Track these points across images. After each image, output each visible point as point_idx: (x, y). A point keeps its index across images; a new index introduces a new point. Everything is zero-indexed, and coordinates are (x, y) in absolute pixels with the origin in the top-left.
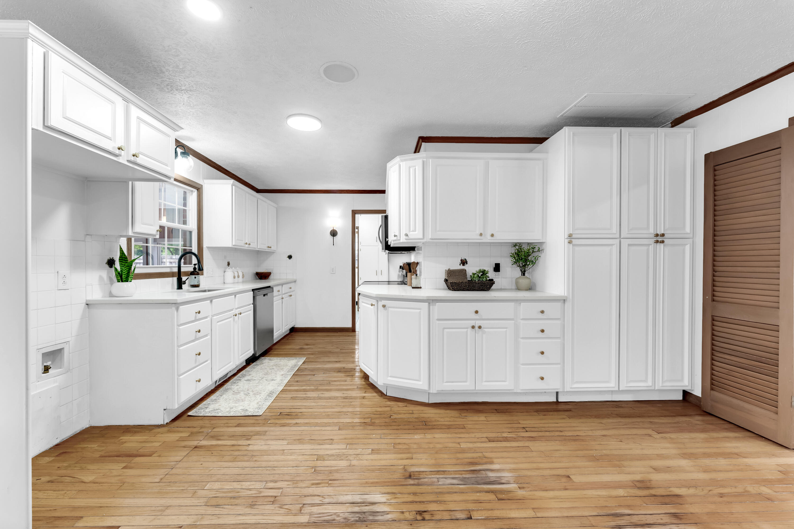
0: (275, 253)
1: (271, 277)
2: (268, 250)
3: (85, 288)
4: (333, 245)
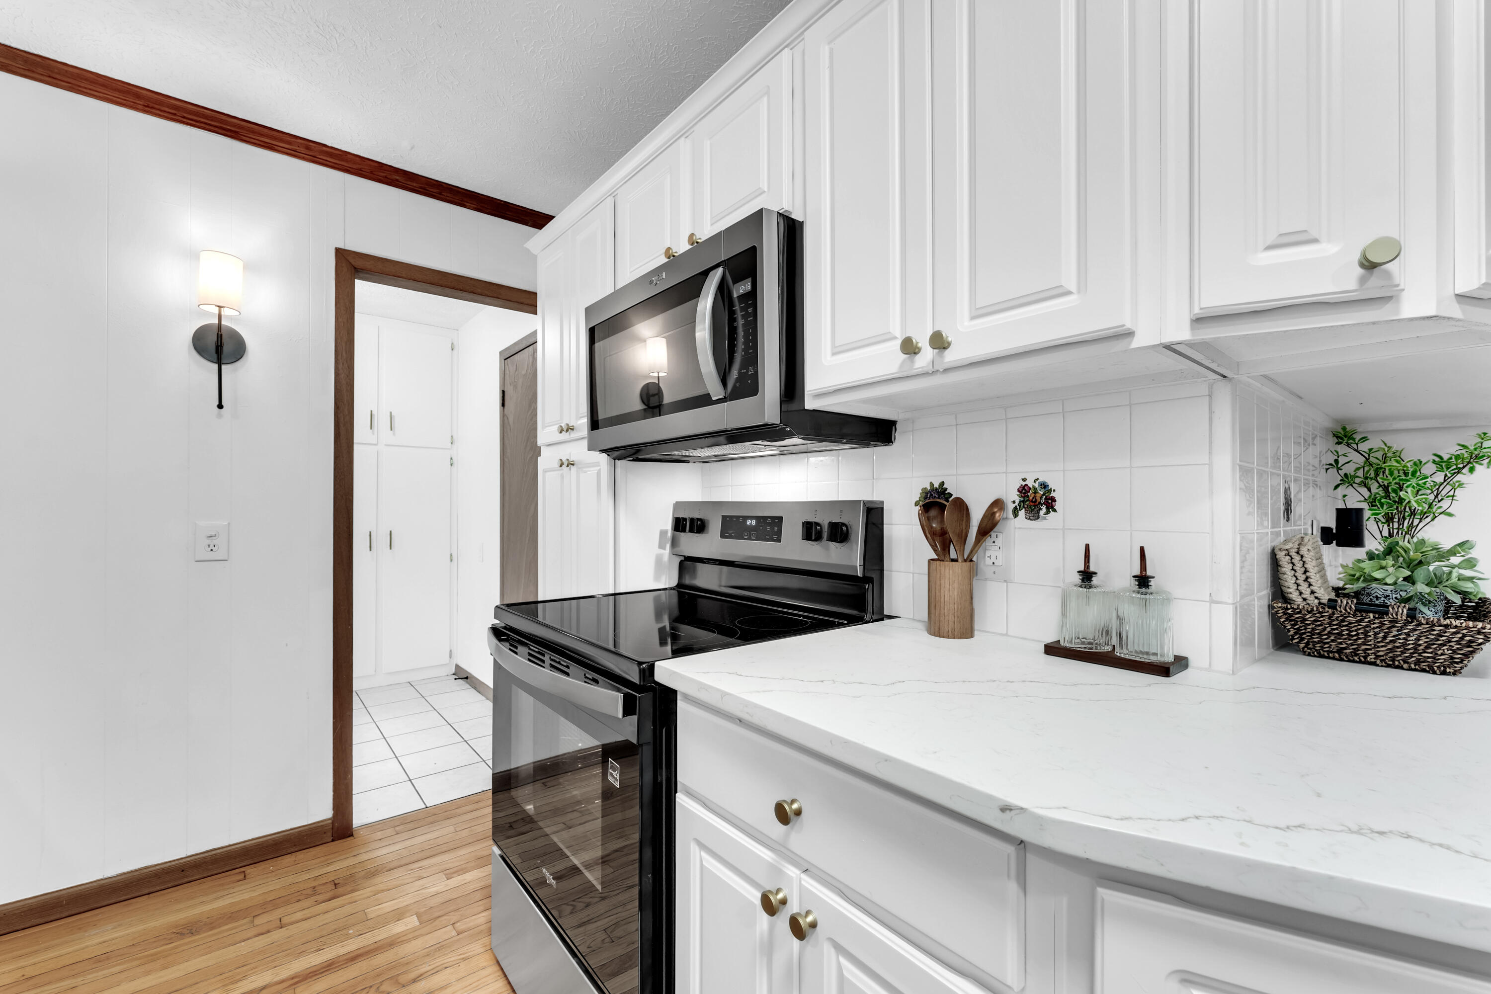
4: (220, 406)
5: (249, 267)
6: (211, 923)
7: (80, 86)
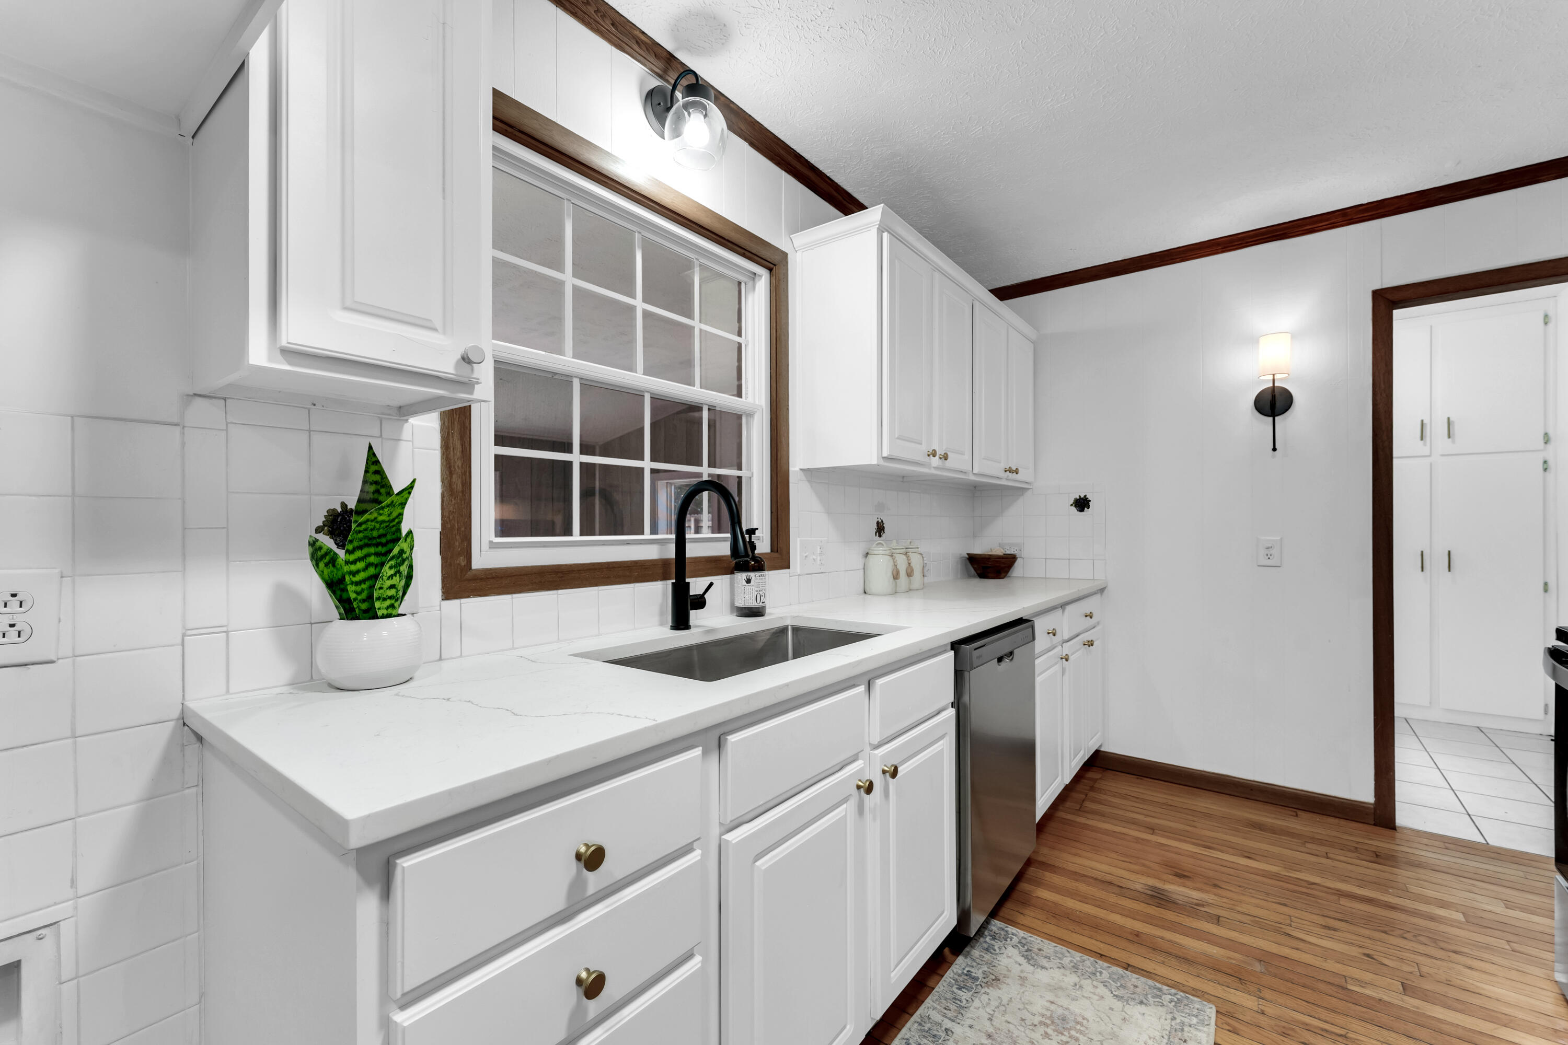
0: (1029, 492)
1: (1018, 570)
2: (1007, 480)
3: (181, 647)
4: (1274, 449)
5: (1294, 336)
6: (1273, 830)
7: (1187, 256)
